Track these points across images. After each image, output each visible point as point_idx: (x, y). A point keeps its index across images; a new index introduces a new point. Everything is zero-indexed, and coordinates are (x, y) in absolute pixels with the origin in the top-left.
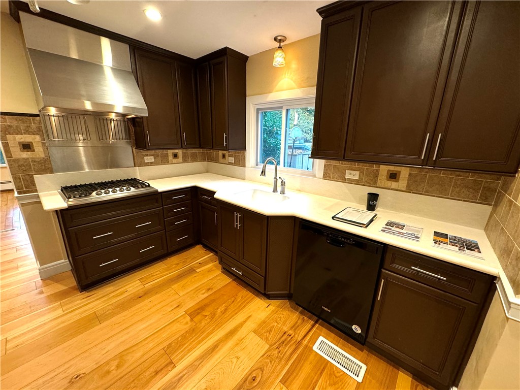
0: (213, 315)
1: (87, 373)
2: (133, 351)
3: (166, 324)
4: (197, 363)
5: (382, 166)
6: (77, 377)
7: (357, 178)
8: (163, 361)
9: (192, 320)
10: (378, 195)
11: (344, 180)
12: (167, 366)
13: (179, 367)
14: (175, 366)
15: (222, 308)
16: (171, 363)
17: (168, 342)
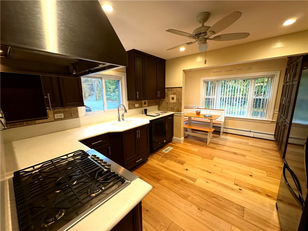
0: (157, 174)
1: (196, 206)
2: (181, 194)
3: (166, 188)
4: (179, 174)
5: (143, 101)
6: (199, 209)
7: (138, 106)
8: (181, 183)
9: (161, 180)
10: (147, 109)
11: (135, 108)
12: (183, 181)
13: (181, 177)
14: (182, 179)
15: (154, 172)
16: (181, 180)
17: (174, 184)
